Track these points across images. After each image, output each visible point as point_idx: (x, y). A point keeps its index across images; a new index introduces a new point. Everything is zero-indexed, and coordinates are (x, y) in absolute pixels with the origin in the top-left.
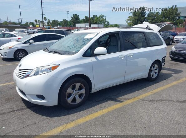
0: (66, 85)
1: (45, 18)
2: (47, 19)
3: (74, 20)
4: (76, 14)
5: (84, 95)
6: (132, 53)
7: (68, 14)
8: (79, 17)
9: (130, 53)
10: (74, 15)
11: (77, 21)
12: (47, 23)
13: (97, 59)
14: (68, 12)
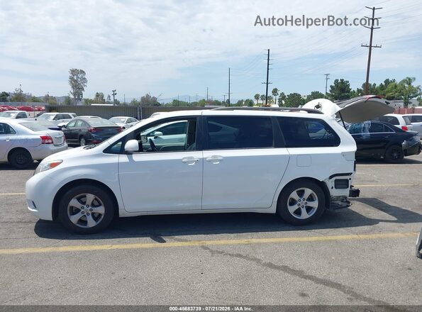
0: (68, 193)
1: (275, 91)
2: (279, 93)
3: (338, 91)
4: (342, 80)
5: (102, 217)
6: (220, 156)
7: (327, 79)
8: (349, 86)
9: (215, 156)
10: (336, 81)
11: (343, 95)
12: (277, 101)
13: (131, 159)
14: (327, 75)
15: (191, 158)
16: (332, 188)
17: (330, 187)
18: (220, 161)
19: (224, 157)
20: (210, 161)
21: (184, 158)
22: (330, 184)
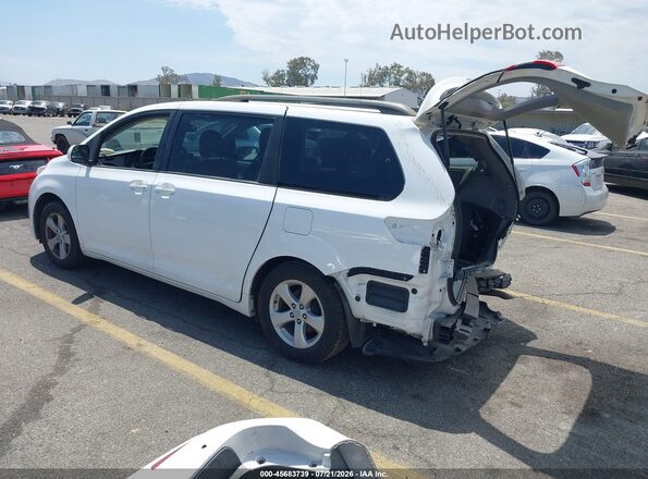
6: (172, 186)
15: (140, 182)
16: (358, 299)
17: (351, 295)
18: (172, 194)
19: (178, 189)
20: (158, 192)
21: (133, 182)
22: (354, 288)
